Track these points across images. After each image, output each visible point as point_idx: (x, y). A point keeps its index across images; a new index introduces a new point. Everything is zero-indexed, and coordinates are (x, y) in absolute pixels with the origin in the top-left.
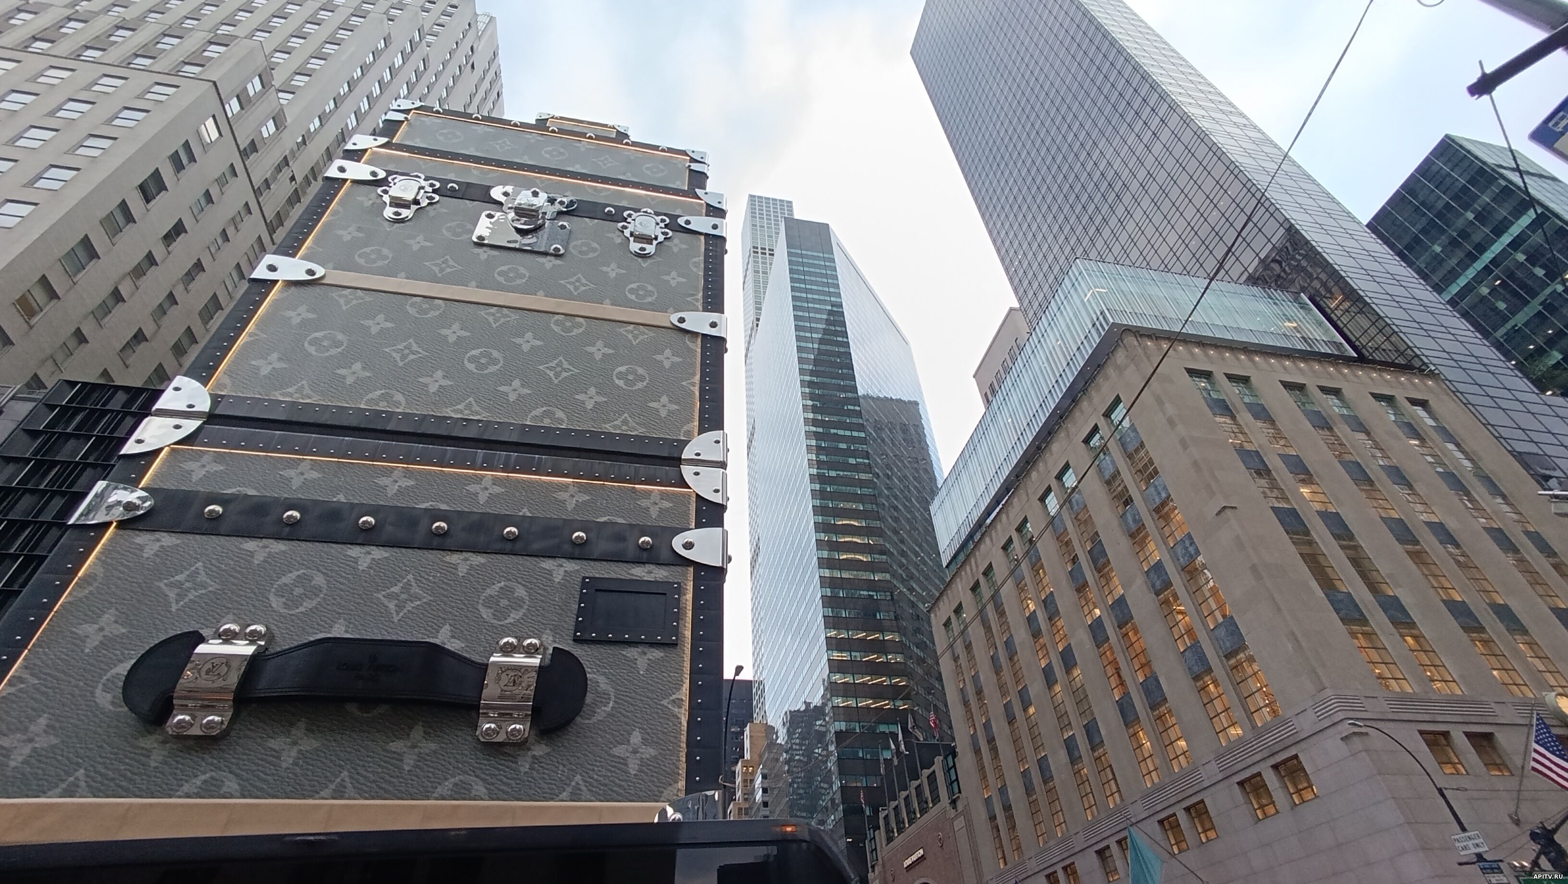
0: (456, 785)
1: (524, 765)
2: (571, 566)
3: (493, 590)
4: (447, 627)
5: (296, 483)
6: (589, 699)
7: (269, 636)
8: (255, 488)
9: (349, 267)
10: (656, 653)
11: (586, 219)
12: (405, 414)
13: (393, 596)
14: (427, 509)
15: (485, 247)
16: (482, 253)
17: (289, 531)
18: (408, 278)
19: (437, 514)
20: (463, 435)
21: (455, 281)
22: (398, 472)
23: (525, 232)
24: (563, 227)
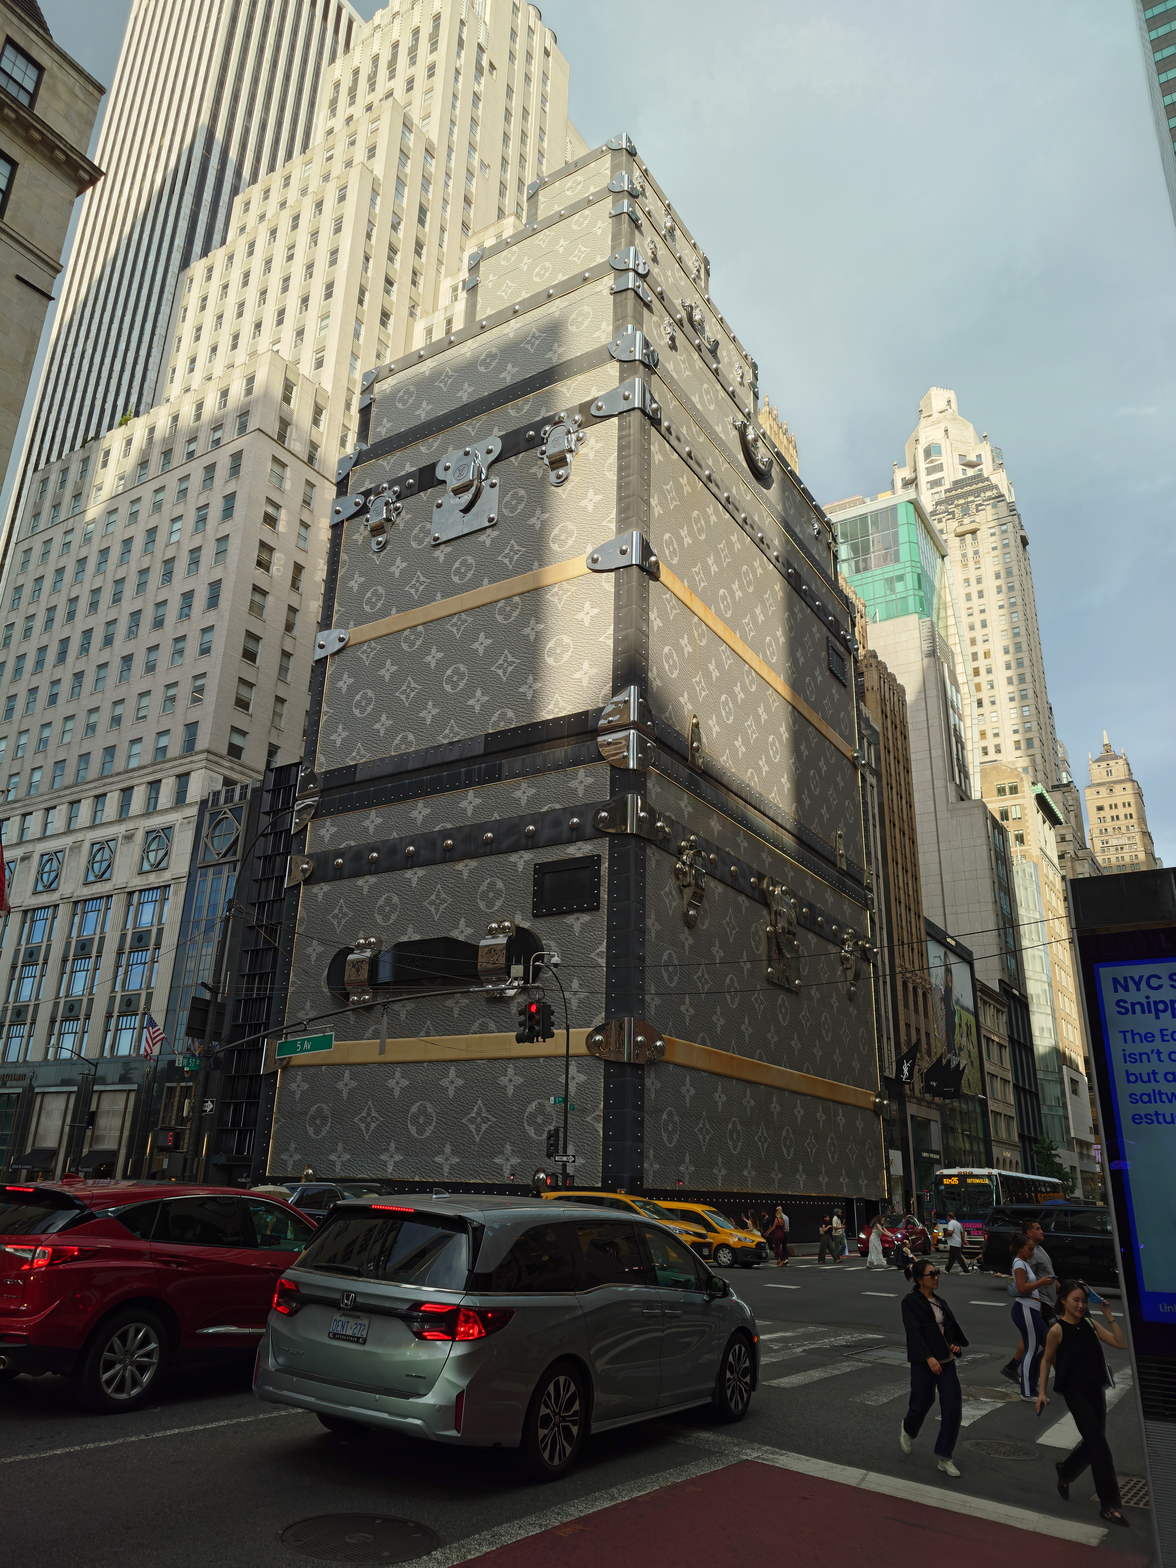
0: (481, 1024)
1: (513, 1009)
2: (527, 856)
3: (484, 887)
4: (462, 921)
5: (371, 832)
8: (354, 841)
9: (362, 619)
10: (585, 918)
11: (512, 459)
12: (416, 752)
13: (432, 903)
14: (440, 831)
15: (442, 547)
16: (440, 554)
17: (375, 868)
18: (398, 612)
19: (445, 834)
20: (451, 759)
21: (427, 598)
22: (420, 804)
23: (466, 510)
24: (493, 486)
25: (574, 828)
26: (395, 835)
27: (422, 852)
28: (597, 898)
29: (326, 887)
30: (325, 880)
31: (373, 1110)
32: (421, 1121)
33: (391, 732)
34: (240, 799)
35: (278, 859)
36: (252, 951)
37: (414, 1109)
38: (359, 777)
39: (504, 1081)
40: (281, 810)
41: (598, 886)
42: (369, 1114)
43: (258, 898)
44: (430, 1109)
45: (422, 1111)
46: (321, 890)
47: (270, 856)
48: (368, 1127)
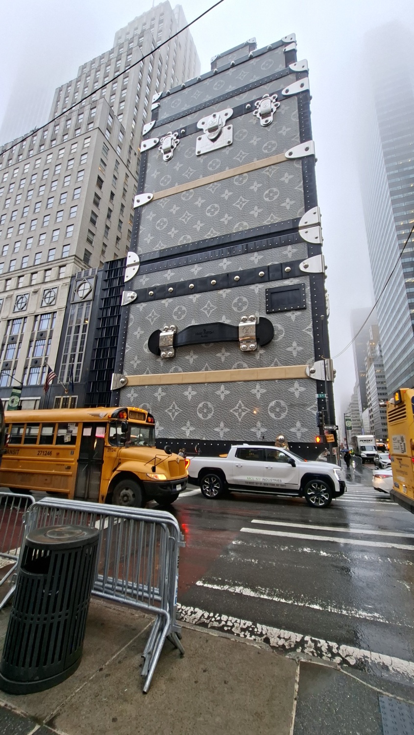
0: (238, 364)
1: (258, 357)
2: (260, 286)
3: (235, 301)
4: (224, 316)
5: (169, 278)
6: (275, 333)
7: (177, 328)
8: (159, 283)
9: (158, 189)
10: (298, 313)
11: (239, 118)
12: (192, 243)
13: (205, 309)
14: (208, 277)
15: (201, 156)
16: (201, 159)
17: (173, 295)
18: (179, 184)
19: (211, 278)
20: (213, 245)
21: (195, 178)
22: (196, 266)
23: (214, 140)
24: (229, 128)
25: (288, 272)
26: (182, 280)
27: (198, 287)
28: (305, 303)
29: (144, 305)
30: (144, 301)
31: (176, 406)
33: (177, 236)
36: (100, 339)
37: (200, 405)
39: (254, 391)
41: (305, 297)
42: (174, 408)
43: (102, 316)
44: (210, 405)
45: (206, 406)
46: (141, 306)
48: (173, 414)
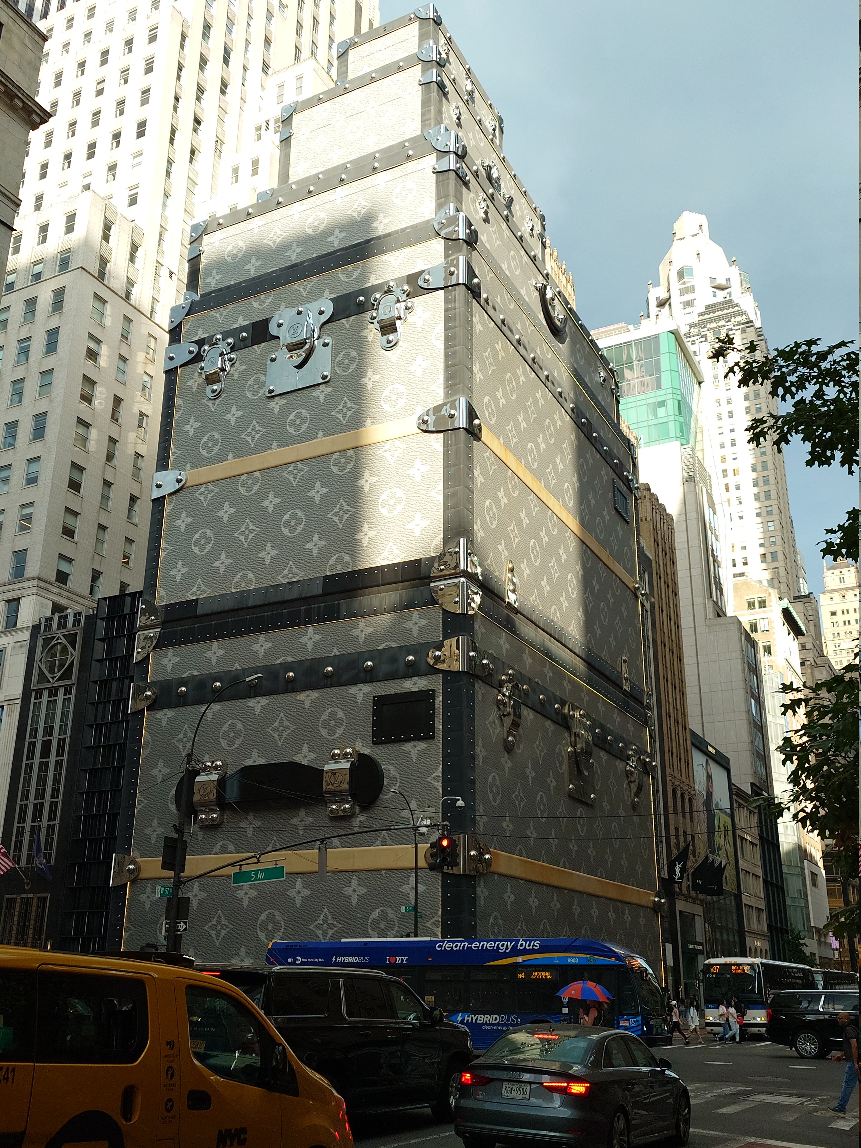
1: (356, 826)
2: (366, 688)
3: (325, 716)
4: (305, 747)
5: (214, 661)
6: (385, 783)
7: (225, 767)
8: (196, 669)
9: (198, 462)
10: (422, 745)
11: (344, 321)
12: (256, 590)
13: (275, 730)
14: (281, 664)
15: (276, 398)
16: (275, 405)
17: (218, 696)
18: (234, 458)
19: (287, 667)
20: (290, 598)
21: (263, 446)
22: (262, 637)
23: (300, 366)
24: (326, 345)
25: (410, 665)
26: (237, 666)
27: (265, 682)
28: (433, 728)
29: (169, 713)
30: (169, 706)
31: (223, 919)
32: (270, 928)
33: (231, 570)
34: (74, 626)
35: (114, 683)
36: (91, 770)
37: (263, 917)
38: (200, 611)
39: (348, 891)
40: (116, 637)
41: (433, 717)
42: (219, 922)
43: (95, 721)
44: (278, 917)
45: (271, 918)
46: (165, 716)
47: (106, 681)
48: (218, 935)
